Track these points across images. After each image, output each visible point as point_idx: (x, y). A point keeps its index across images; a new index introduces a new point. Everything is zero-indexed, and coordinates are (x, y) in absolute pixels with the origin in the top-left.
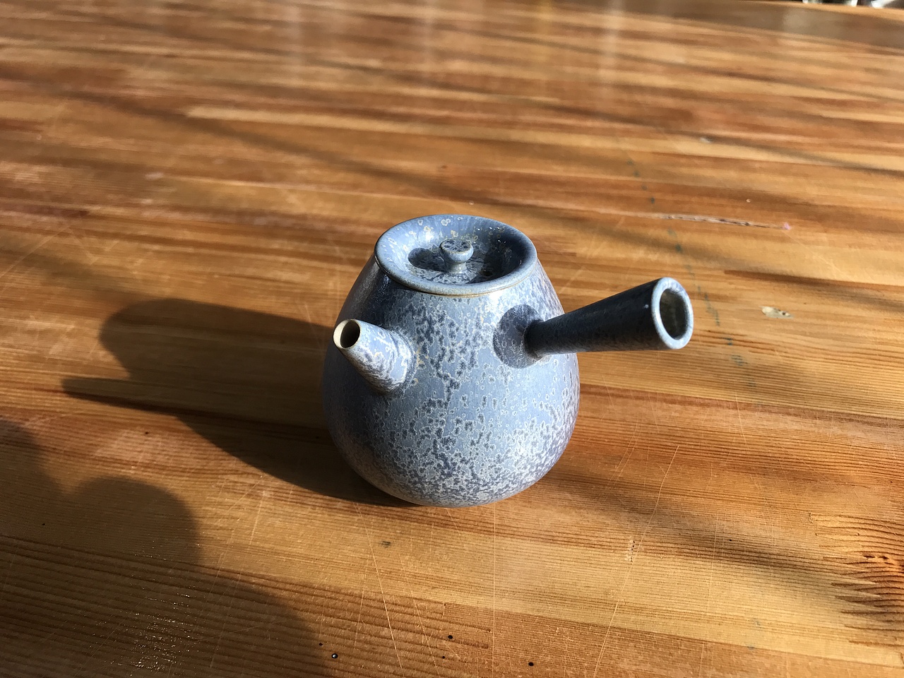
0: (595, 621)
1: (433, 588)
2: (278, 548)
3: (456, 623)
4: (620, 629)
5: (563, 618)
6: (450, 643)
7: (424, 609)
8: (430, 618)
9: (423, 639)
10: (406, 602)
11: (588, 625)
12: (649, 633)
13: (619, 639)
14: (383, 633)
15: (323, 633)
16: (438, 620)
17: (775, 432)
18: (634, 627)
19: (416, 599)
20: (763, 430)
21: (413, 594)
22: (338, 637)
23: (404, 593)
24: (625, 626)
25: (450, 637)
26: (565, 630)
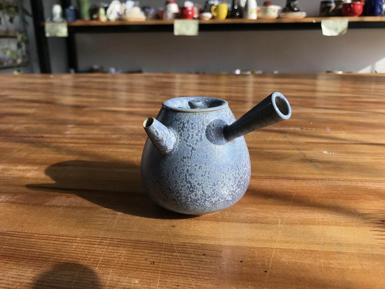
0: (268, 247)
1: (195, 239)
2: (126, 229)
3: (207, 250)
4: (279, 248)
5: (254, 246)
6: (204, 257)
7: (192, 246)
8: (194, 249)
9: (192, 256)
10: (183, 244)
11: (265, 248)
12: (293, 249)
13: (279, 252)
14: (174, 255)
15: (147, 256)
16: (198, 249)
17: (336, 186)
18: (285, 248)
19: (188, 243)
20: (330, 186)
21: (186, 241)
22: (154, 256)
23: (182, 241)
24: (282, 247)
25: (204, 254)
26: (255, 250)
